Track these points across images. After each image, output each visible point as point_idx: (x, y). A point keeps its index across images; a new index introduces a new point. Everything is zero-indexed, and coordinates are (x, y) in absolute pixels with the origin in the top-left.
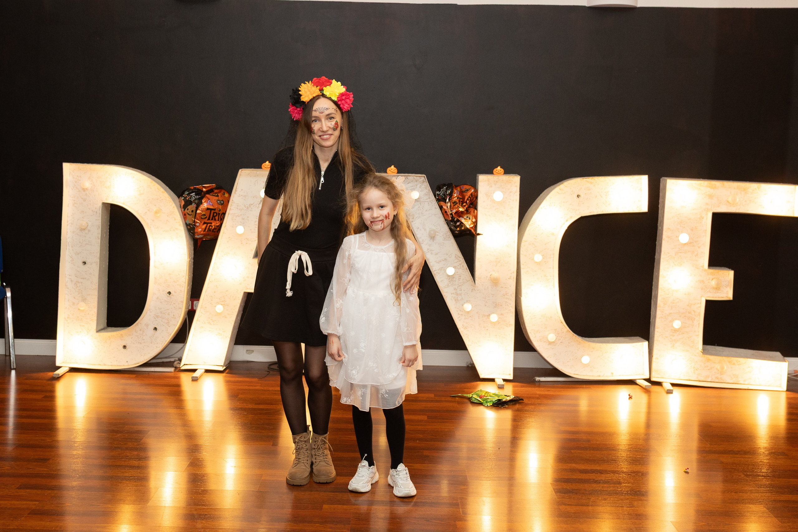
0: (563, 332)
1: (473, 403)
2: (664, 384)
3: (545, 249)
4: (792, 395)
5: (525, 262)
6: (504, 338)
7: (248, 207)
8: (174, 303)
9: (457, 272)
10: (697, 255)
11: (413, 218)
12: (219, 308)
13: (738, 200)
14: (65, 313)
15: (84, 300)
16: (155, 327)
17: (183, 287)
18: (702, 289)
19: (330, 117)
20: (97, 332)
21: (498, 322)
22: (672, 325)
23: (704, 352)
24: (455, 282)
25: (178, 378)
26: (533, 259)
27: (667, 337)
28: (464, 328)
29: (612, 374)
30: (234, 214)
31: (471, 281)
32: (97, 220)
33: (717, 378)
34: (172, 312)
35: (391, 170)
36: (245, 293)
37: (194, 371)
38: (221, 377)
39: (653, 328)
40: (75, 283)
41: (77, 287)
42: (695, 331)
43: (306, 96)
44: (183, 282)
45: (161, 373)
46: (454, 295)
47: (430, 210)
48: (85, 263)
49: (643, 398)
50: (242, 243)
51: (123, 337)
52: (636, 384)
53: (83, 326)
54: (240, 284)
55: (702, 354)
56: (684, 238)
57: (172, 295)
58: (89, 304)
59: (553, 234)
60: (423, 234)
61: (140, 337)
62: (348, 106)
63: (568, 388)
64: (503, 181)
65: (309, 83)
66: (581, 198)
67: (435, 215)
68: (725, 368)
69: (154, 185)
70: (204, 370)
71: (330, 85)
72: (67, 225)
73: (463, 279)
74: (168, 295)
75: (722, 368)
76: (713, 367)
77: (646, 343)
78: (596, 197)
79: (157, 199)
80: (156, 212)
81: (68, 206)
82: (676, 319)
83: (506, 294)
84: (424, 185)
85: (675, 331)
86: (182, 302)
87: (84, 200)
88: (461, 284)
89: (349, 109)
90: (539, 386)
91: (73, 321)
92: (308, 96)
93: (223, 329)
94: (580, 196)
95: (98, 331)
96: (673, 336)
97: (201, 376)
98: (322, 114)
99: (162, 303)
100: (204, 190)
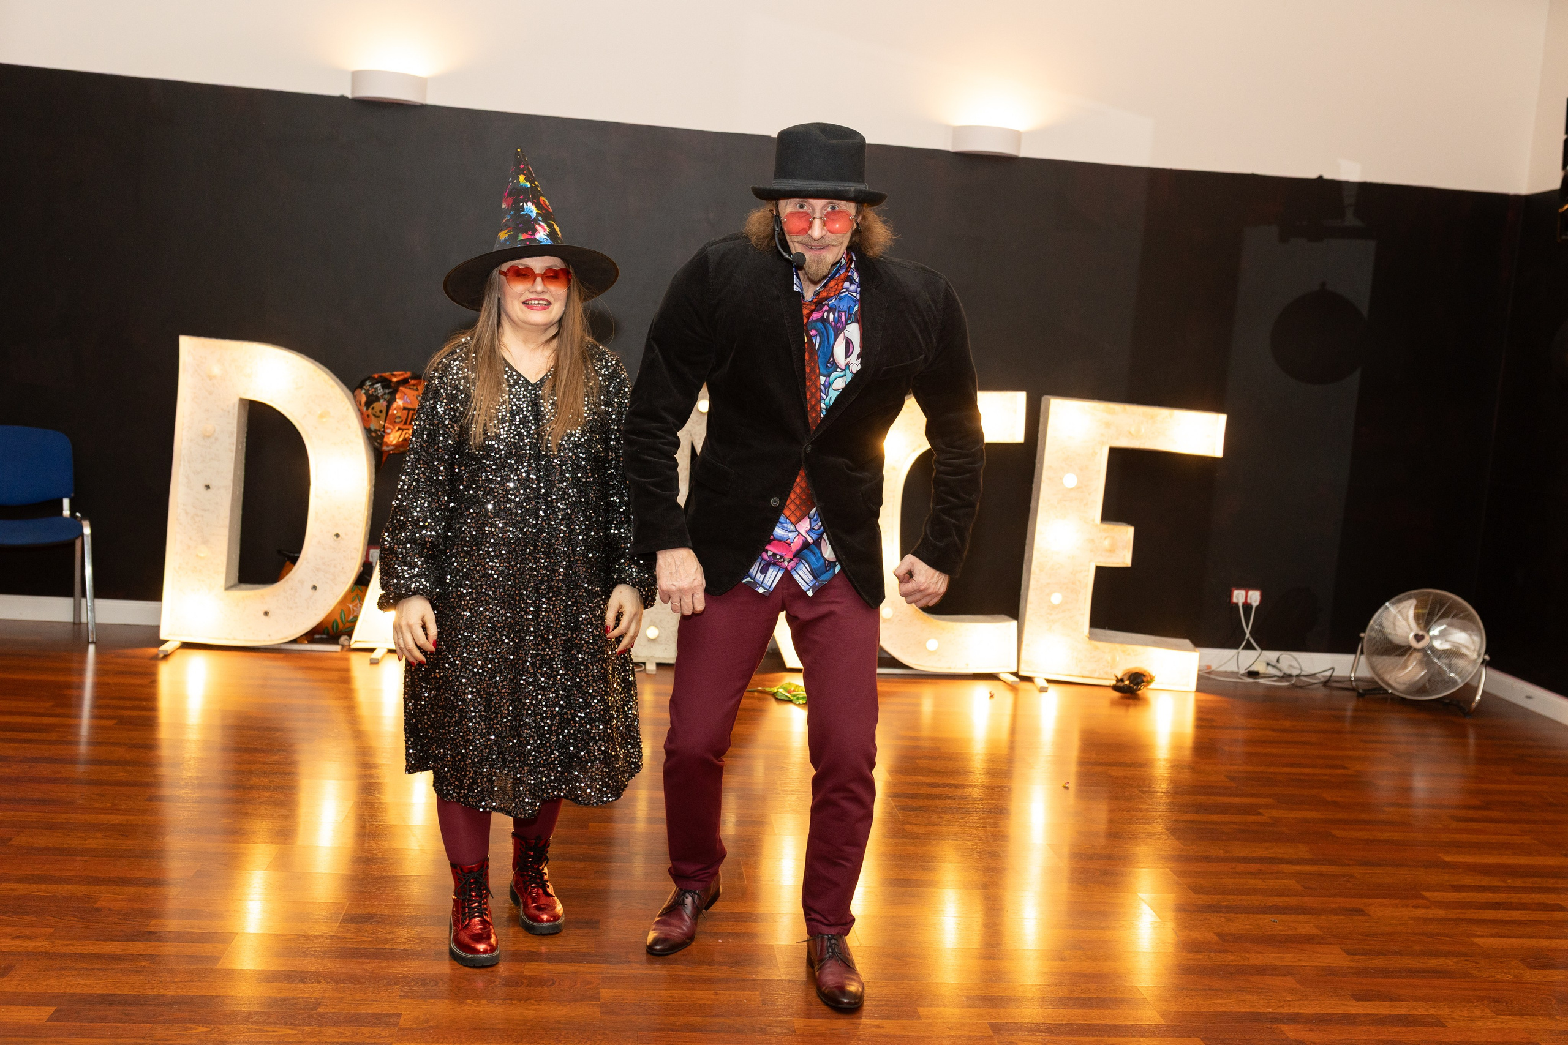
1: (778, 700)
2: (1036, 680)
4: (1203, 696)
8: (344, 551)
10: (1086, 505)
13: (1143, 430)
14: (176, 561)
15: (205, 542)
16: (314, 585)
17: (357, 527)
18: (1090, 553)
22: (1050, 599)
23: (1091, 636)
25: (347, 660)
27: (1042, 616)
29: (967, 665)
32: (231, 422)
33: (1106, 673)
34: (340, 563)
37: (372, 650)
39: (1024, 603)
40: (192, 517)
41: (195, 522)
42: (1079, 608)
44: (357, 519)
45: (321, 653)
48: (208, 487)
49: (1006, 698)
51: (264, 599)
52: (1000, 679)
53: (203, 581)
55: (1087, 639)
56: (1070, 480)
57: (342, 539)
58: (215, 549)
61: (290, 598)
63: (908, 683)
68: (1118, 659)
69: (321, 376)
70: (386, 650)
72: (184, 431)
74: (335, 538)
75: (1114, 659)
76: (1102, 658)
77: (1014, 624)
79: (323, 398)
80: (322, 416)
81: (186, 401)
82: (1055, 591)
85: (1054, 607)
86: (355, 549)
87: (211, 394)
91: (187, 573)
95: (228, 588)
96: (1051, 614)
97: (383, 657)
99: (325, 550)
100: (394, 380)
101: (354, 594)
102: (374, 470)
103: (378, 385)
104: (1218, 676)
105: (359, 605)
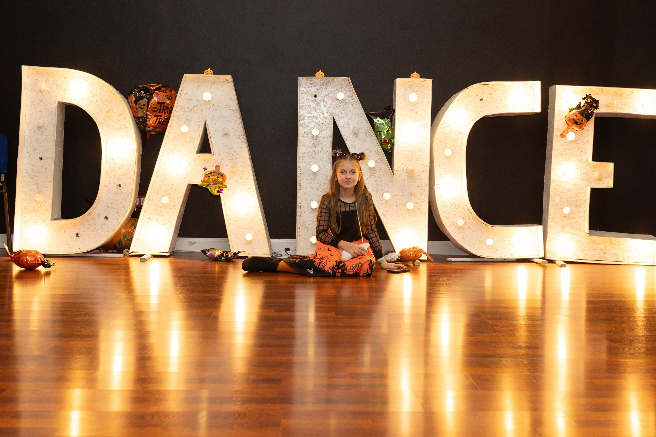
0: (470, 219)
2: (557, 262)
3: (454, 145)
5: (437, 157)
6: (419, 224)
7: (191, 110)
8: (124, 195)
9: (378, 166)
10: (582, 151)
11: (339, 117)
12: (165, 200)
13: (616, 103)
14: (22, 204)
15: (40, 192)
16: (106, 217)
17: (132, 180)
18: (587, 180)
20: (52, 220)
21: (413, 210)
22: (562, 211)
23: (590, 234)
24: (375, 174)
25: (128, 263)
26: (444, 154)
27: (558, 222)
28: (384, 215)
29: (512, 255)
30: (179, 115)
31: (390, 173)
32: (52, 119)
33: (601, 257)
34: (121, 203)
35: (319, 74)
36: (189, 185)
37: (142, 255)
38: (166, 262)
39: (546, 214)
40: (32, 177)
41: (34, 180)
42: (581, 217)
44: (132, 175)
46: (374, 186)
47: (353, 110)
48: (41, 159)
49: (539, 272)
50: (186, 142)
51: (76, 226)
53: (39, 216)
54: (185, 178)
55: (588, 235)
56: (571, 136)
57: (122, 187)
58: (45, 196)
59: (460, 132)
60: (347, 132)
61: (92, 225)
64: (417, 85)
66: (483, 102)
67: (358, 115)
68: (608, 247)
69: (106, 88)
70: (151, 255)
72: (25, 124)
73: (383, 172)
74: (118, 187)
75: (605, 247)
76: (597, 248)
77: (540, 228)
78: (497, 100)
79: (109, 101)
80: (108, 111)
81: (26, 107)
82: (565, 206)
83: (421, 185)
84: (348, 88)
85: (565, 216)
86: (131, 193)
87: (42, 101)
88: (381, 176)
90: (450, 264)
91: (29, 211)
93: (168, 219)
94: (483, 99)
95: (54, 220)
96: (564, 221)
97: (149, 259)
99: (112, 194)
100: (152, 88)
101: (132, 222)
102: (141, 146)
103: (142, 92)
105: (134, 230)
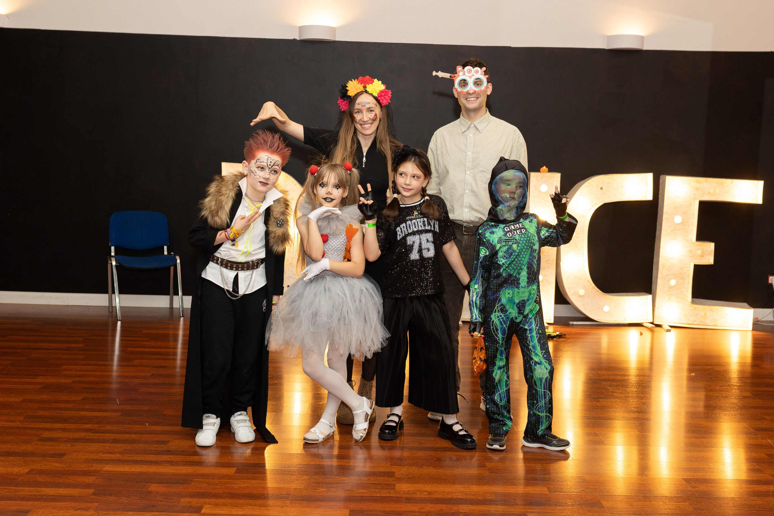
0: (590, 289)
2: (664, 326)
4: (756, 333)
6: (548, 292)
10: (687, 232)
13: (717, 191)
18: (691, 258)
19: (370, 110)
22: (669, 283)
23: (693, 303)
27: (665, 292)
29: (625, 319)
39: (654, 286)
43: (352, 92)
49: (648, 335)
52: (643, 326)
55: (691, 304)
56: (678, 219)
59: (583, 216)
62: (386, 101)
63: (595, 328)
64: (547, 177)
65: (355, 80)
66: (603, 190)
68: (708, 314)
71: (372, 83)
75: (705, 314)
76: (699, 313)
77: (650, 297)
78: (614, 189)
82: (672, 279)
83: (548, 260)
85: (671, 287)
89: (387, 104)
90: (573, 327)
92: (354, 92)
94: (603, 188)
96: (670, 291)
98: (364, 107)
104: (762, 323)
